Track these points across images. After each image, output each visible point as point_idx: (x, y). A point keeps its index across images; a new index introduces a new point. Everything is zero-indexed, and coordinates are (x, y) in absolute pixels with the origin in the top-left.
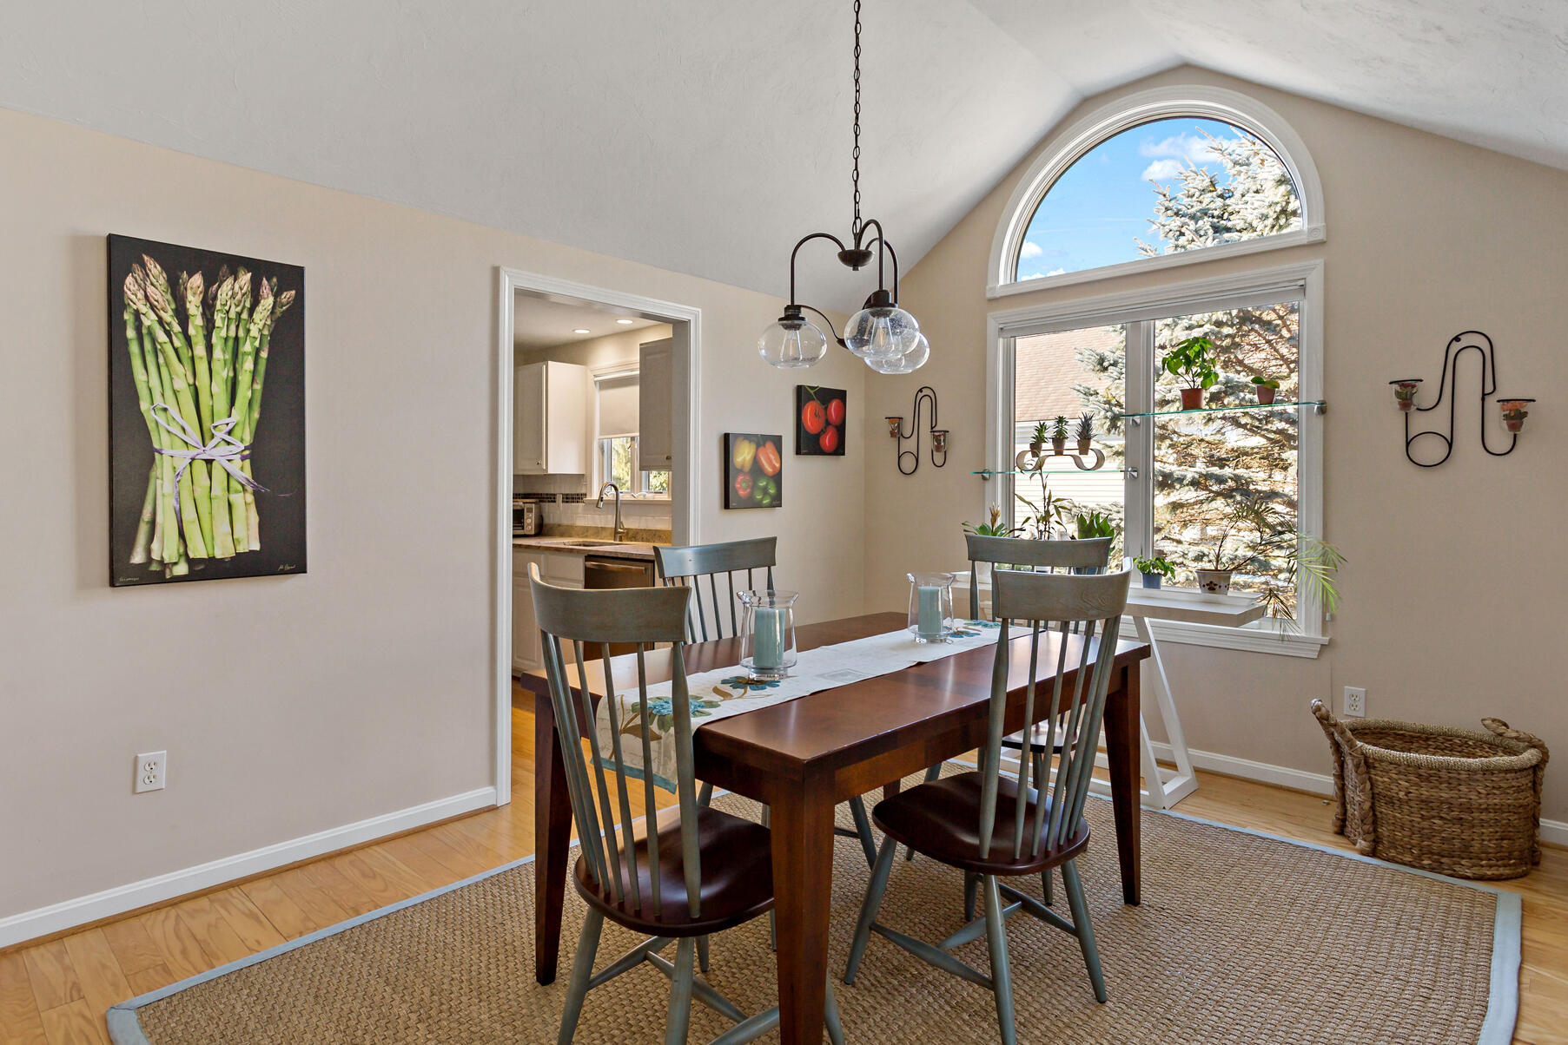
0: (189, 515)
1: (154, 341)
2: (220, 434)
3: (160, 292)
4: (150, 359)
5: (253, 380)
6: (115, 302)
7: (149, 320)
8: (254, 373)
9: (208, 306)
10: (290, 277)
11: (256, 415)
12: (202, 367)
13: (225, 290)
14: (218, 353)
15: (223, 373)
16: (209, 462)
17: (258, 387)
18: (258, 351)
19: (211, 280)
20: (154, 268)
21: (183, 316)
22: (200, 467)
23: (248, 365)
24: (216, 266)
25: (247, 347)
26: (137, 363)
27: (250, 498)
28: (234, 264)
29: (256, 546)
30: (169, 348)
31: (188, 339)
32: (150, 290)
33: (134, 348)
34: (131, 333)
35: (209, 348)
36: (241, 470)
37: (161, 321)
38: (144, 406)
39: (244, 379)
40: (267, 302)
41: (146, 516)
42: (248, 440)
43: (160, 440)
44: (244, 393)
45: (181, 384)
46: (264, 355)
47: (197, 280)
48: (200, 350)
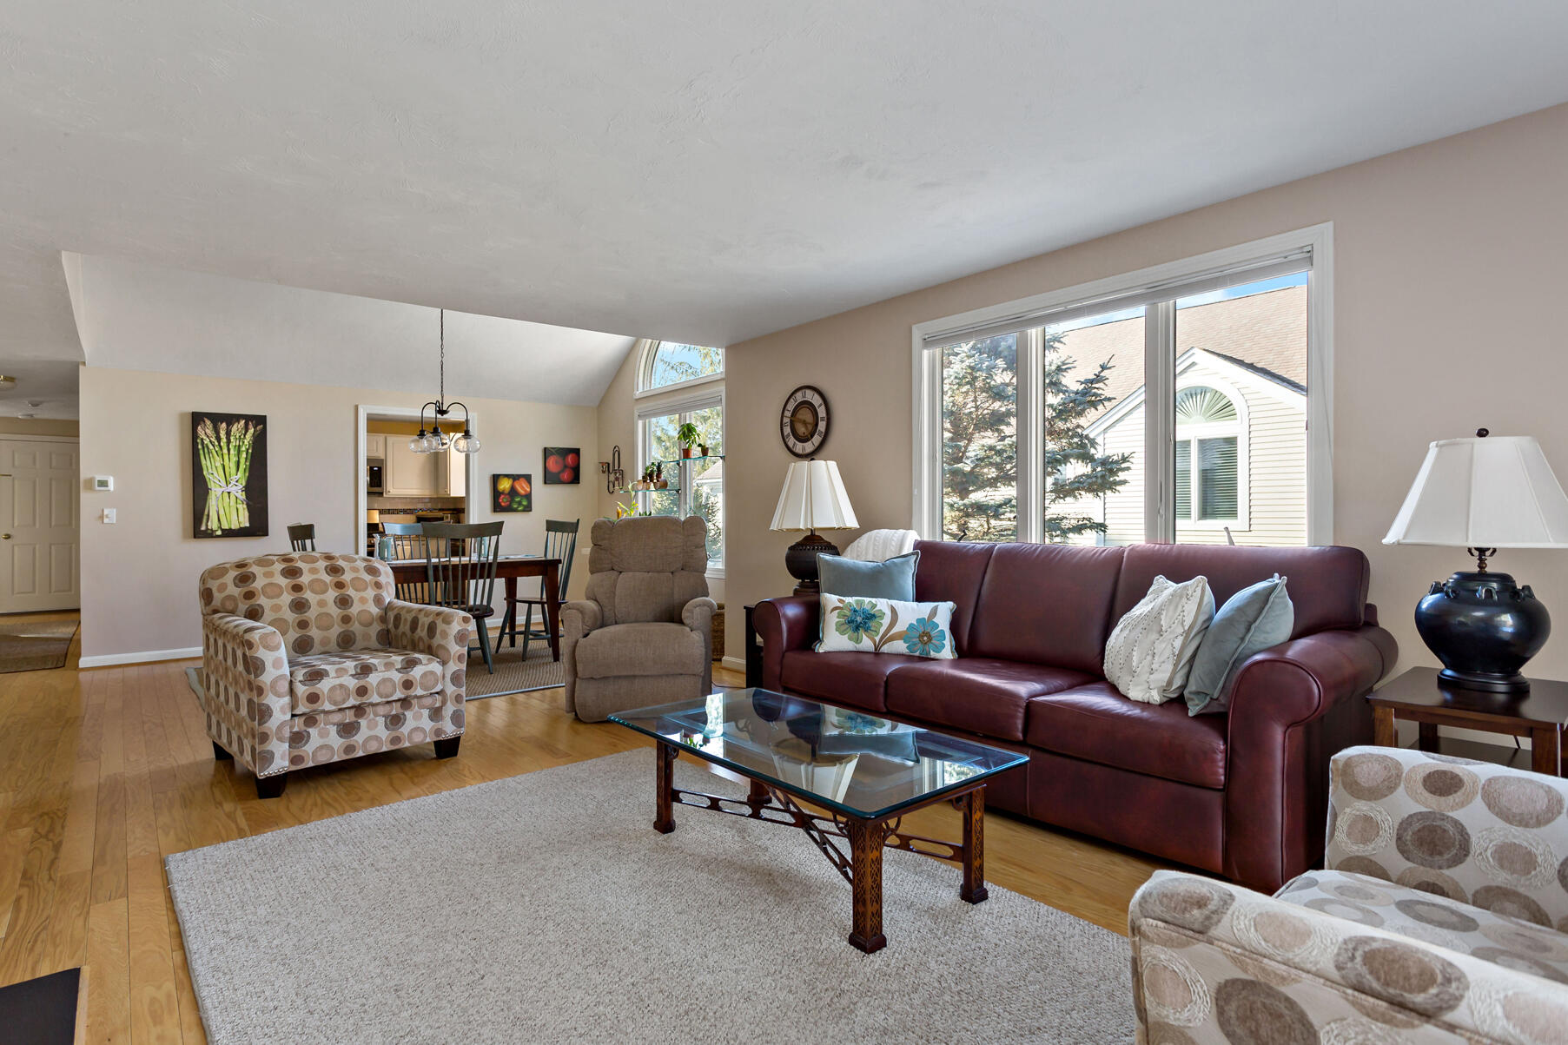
0: (222, 513)
1: (208, 448)
2: (233, 482)
3: (210, 431)
4: (207, 456)
5: (246, 461)
6: (195, 436)
7: (207, 441)
8: (246, 459)
9: (228, 434)
10: (261, 421)
11: (247, 474)
12: (226, 457)
13: (234, 428)
14: (232, 452)
15: (234, 459)
16: (229, 493)
17: (248, 464)
18: (247, 450)
19: (229, 424)
20: (208, 422)
21: (219, 439)
22: (226, 495)
23: (244, 455)
24: (230, 419)
25: (243, 449)
26: (202, 457)
27: (245, 506)
28: (237, 418)
29: (248, 525)
30: (213, 451)
31: (221, 447)
32: (207, 430)
33: (201, 452)
34: (200, 447)
35: (229, 450)
36: (242, 496)
37: (211, 441)
38: (205, 473)
39: (242, 461)
40: (251, 431)
41: (206, 513)
42: (244, 484)
43: (211, 485)
44: (242, 466)
45: (218, 464)
46: (250, 451)
47: (224, 425)
48: (225, 451)
